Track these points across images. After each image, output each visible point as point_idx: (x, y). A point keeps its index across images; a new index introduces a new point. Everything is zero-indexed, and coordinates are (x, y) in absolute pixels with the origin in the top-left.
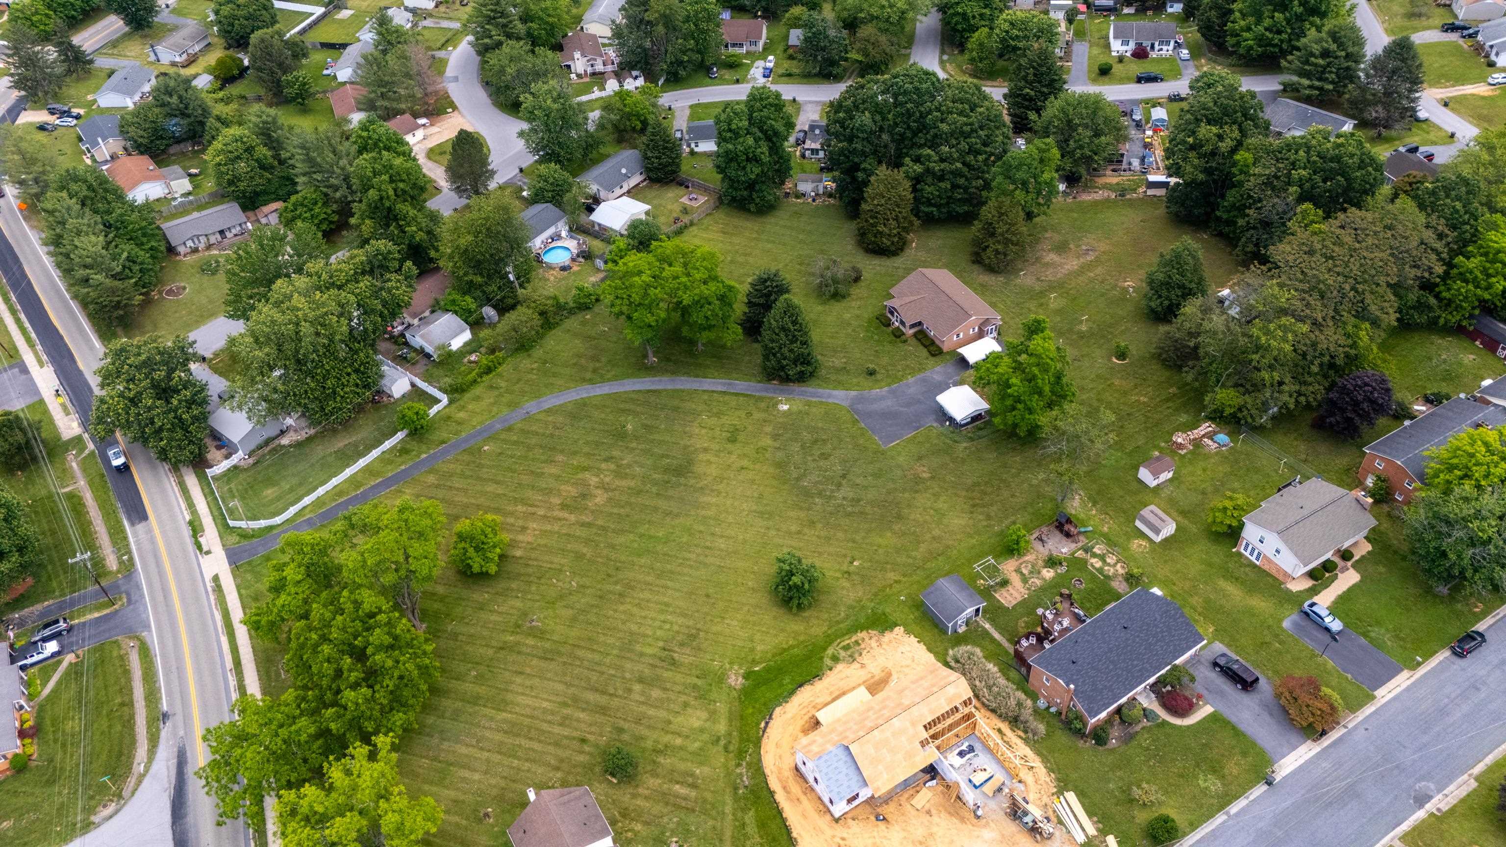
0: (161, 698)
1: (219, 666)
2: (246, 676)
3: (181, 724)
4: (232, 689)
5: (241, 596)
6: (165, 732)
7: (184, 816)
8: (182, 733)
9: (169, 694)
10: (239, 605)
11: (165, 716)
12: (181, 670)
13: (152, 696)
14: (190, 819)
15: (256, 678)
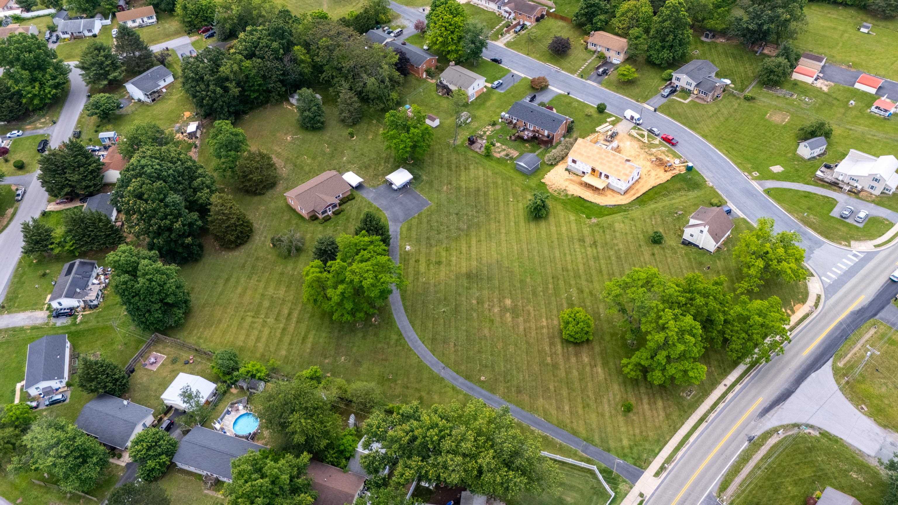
0: (743, 451)
1: (708, 430)
2: (705, 411)
3: (749, 428)
4: (716, 413)
5: (660, 450)
6: (758, 433)
7: (787, 390)
8: (753, 423)
9: (738, 447)
10: (667, 446)
11: (750, 440)
12: (722, 452)
13: (745, 458)
14: (786, 386)
15: (703, 404)
